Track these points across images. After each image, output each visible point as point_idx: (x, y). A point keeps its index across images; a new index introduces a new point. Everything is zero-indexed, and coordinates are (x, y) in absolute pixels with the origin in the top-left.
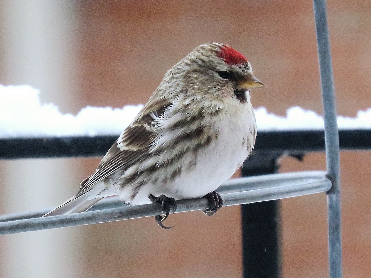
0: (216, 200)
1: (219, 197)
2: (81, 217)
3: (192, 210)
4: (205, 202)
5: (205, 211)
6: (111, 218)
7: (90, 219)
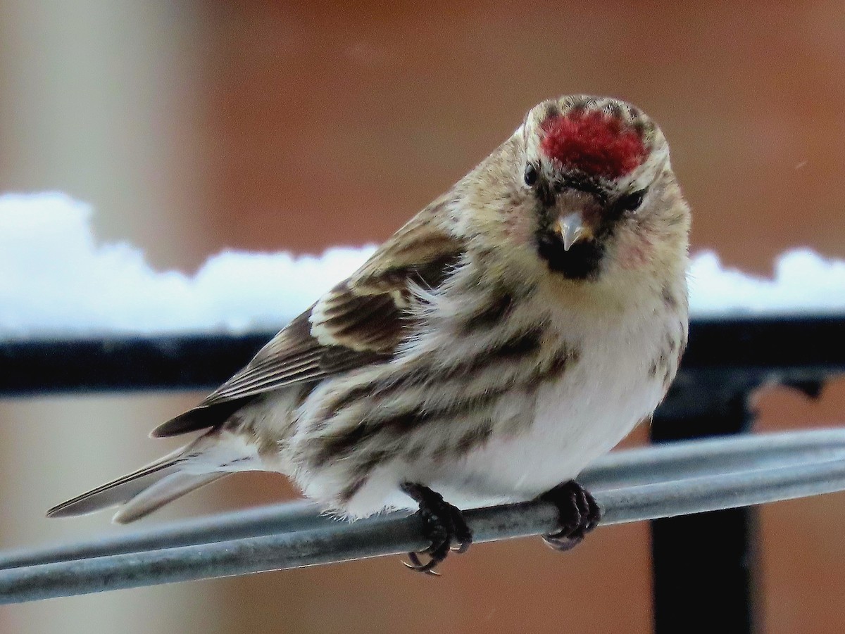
0: (583, 510)
1: (590, 499)
2: (209, 557)
3: (514, 534)
4: (549, 512)
5: (549, 537)
6: (290, 558)
7: (232, 561)
